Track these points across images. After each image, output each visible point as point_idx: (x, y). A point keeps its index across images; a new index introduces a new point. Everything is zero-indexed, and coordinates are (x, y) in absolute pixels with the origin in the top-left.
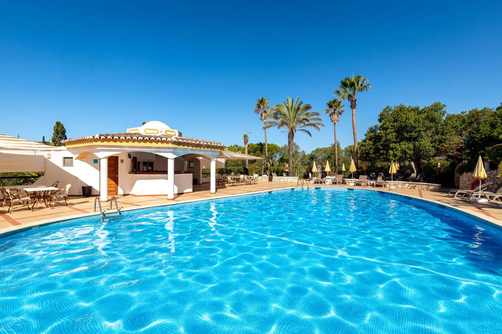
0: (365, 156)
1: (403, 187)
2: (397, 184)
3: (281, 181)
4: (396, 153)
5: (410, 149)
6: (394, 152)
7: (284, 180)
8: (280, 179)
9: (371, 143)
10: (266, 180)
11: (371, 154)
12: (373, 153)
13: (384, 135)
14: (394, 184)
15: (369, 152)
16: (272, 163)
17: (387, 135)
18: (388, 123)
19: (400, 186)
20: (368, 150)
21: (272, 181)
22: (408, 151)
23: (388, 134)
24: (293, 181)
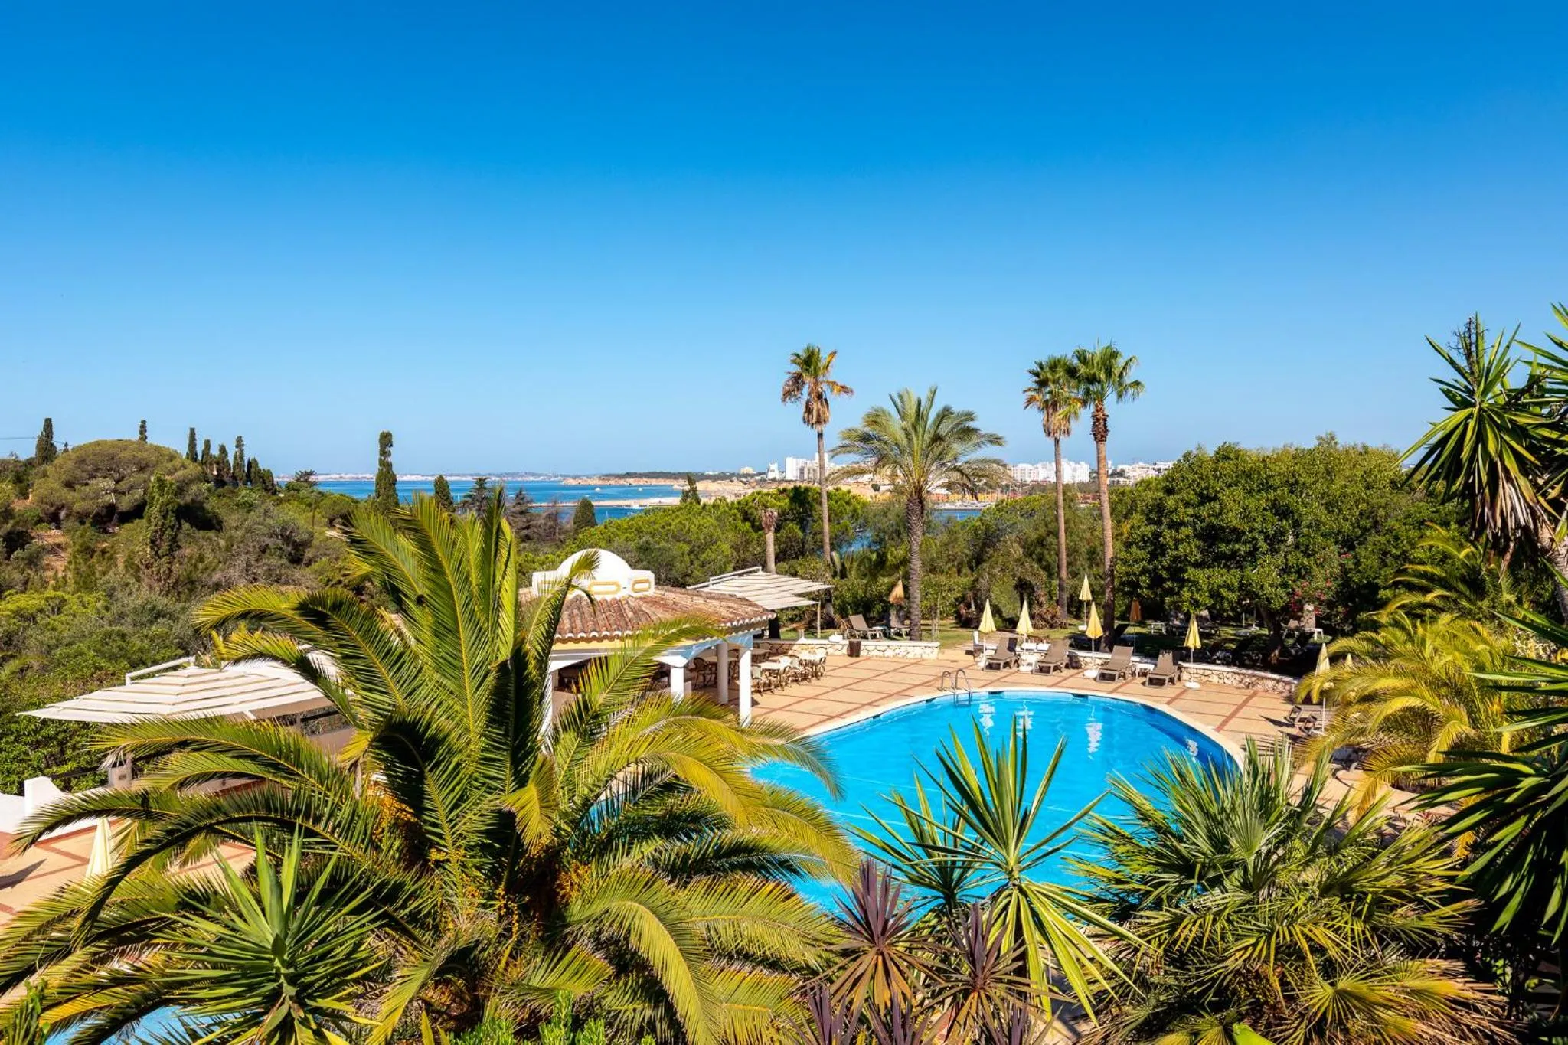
0: (1127, 589)
1: (1221, 681)
2: (1207, 673)
3: (886, 654)
4: (1196, 596)
5: (1230, 589)
6: (1192, 593)
7: (897, 651)
8: (883, 648)
9: (1144, 554)
10: (838, 653)
11: (1141, 588)
12: (1149, 587)
13: (1171, 543)
14: (1201, 672)
15: (1138, 580)
16: (843, 565)
17: (1178, 542)
18: (1181, 509)
19: (1215, 679)
20: (1135, 574)
21: (858, 656)
22: (1224, 592)
23: (1182, 541)
24: (925, 656)
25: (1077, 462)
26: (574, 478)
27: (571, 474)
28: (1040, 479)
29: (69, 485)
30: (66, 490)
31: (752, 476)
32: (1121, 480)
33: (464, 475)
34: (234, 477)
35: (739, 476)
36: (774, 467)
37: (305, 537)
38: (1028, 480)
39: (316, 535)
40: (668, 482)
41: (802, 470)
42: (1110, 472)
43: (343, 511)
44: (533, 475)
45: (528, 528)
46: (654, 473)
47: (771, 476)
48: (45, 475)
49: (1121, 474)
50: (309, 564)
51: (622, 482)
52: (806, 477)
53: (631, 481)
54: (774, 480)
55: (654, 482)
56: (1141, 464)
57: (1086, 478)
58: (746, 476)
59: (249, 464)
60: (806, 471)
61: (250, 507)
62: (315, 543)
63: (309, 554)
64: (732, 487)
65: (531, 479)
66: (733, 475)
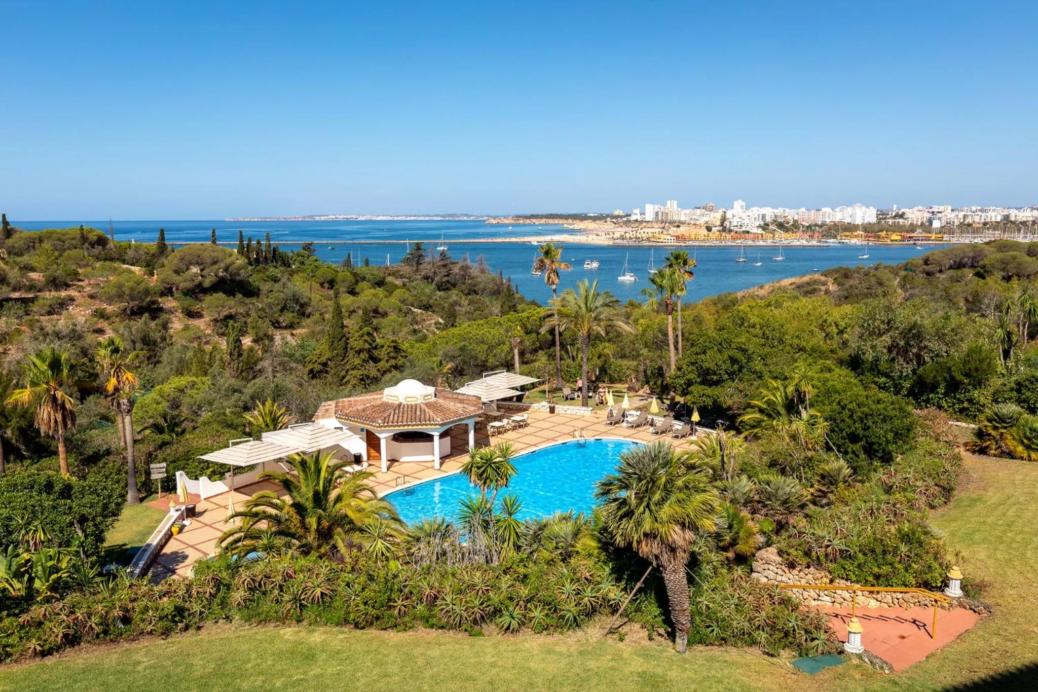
10: (545, 410)
21: (554, 412)
25: (868, 207)
26: (495, 218)
27: (494, 215)
28: (837, 220)
29: (177, 272)
30: (175, 275)
31: (621, 217)
32: (901, 221)
33: (419, 216)
34: (266, 257)
35: (613, 217)
36: (637, 211)
37: (306, 300)
38: (828, 221)
39: (312, 298)
40: (561, 221)
41: (657, 213)
42: (894, 214)
43: (329, 278)
44: (466, 215)
45: (448, 276)
46: (551, 215)
47: (633, 218)
48: (163, 266)
49: (902, 216)
50: (309, 316)
51: (528, 221)
52: (660, 219)
53: (534, 221)
54: (636, 221)
55: (551, 221)
56: (920, 208)
57: (874, 220)
58: (617, 217)
59: (274, 249)
60: (660, 215)
61: (276, 280)
62: (312, 303)
63: (309, 310)
64: (606, 227)
65: (465, 218)
66: (608, 216)
